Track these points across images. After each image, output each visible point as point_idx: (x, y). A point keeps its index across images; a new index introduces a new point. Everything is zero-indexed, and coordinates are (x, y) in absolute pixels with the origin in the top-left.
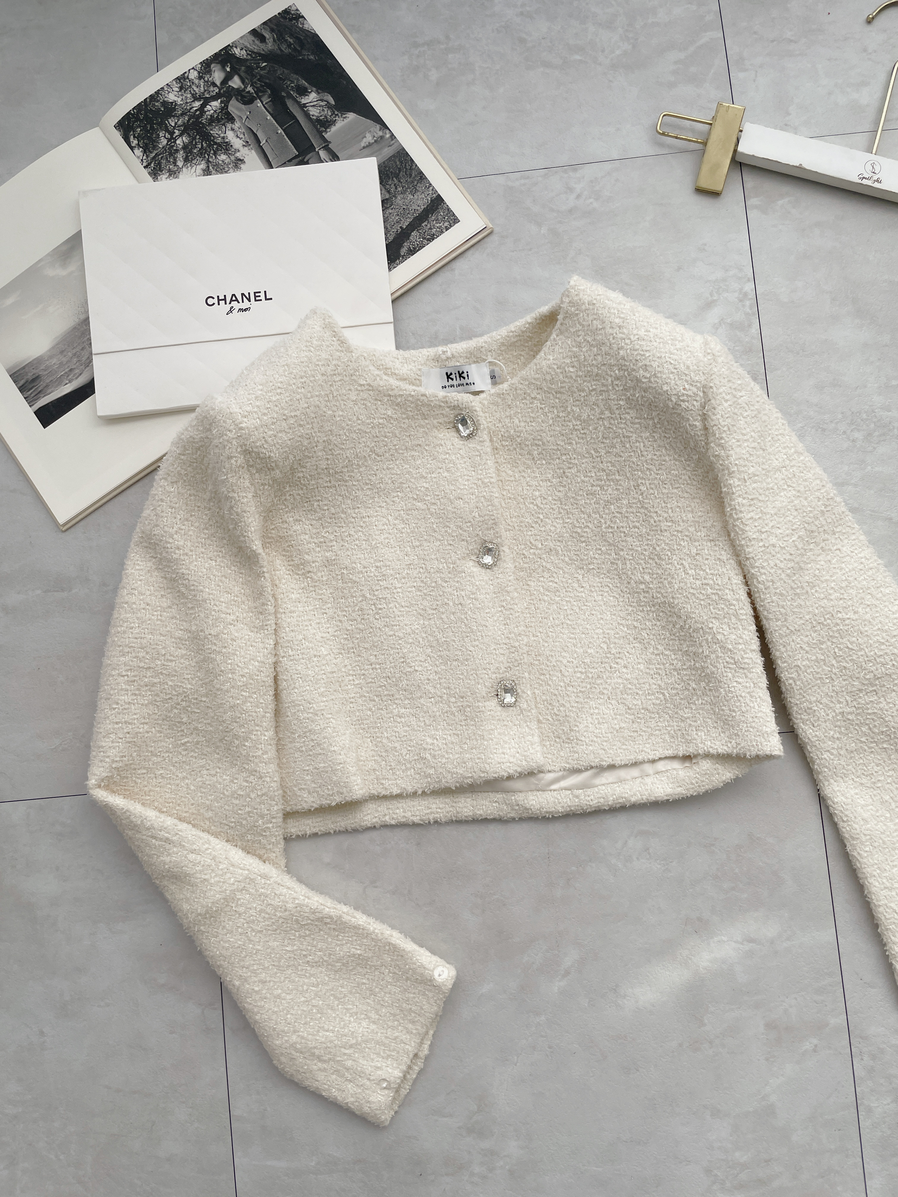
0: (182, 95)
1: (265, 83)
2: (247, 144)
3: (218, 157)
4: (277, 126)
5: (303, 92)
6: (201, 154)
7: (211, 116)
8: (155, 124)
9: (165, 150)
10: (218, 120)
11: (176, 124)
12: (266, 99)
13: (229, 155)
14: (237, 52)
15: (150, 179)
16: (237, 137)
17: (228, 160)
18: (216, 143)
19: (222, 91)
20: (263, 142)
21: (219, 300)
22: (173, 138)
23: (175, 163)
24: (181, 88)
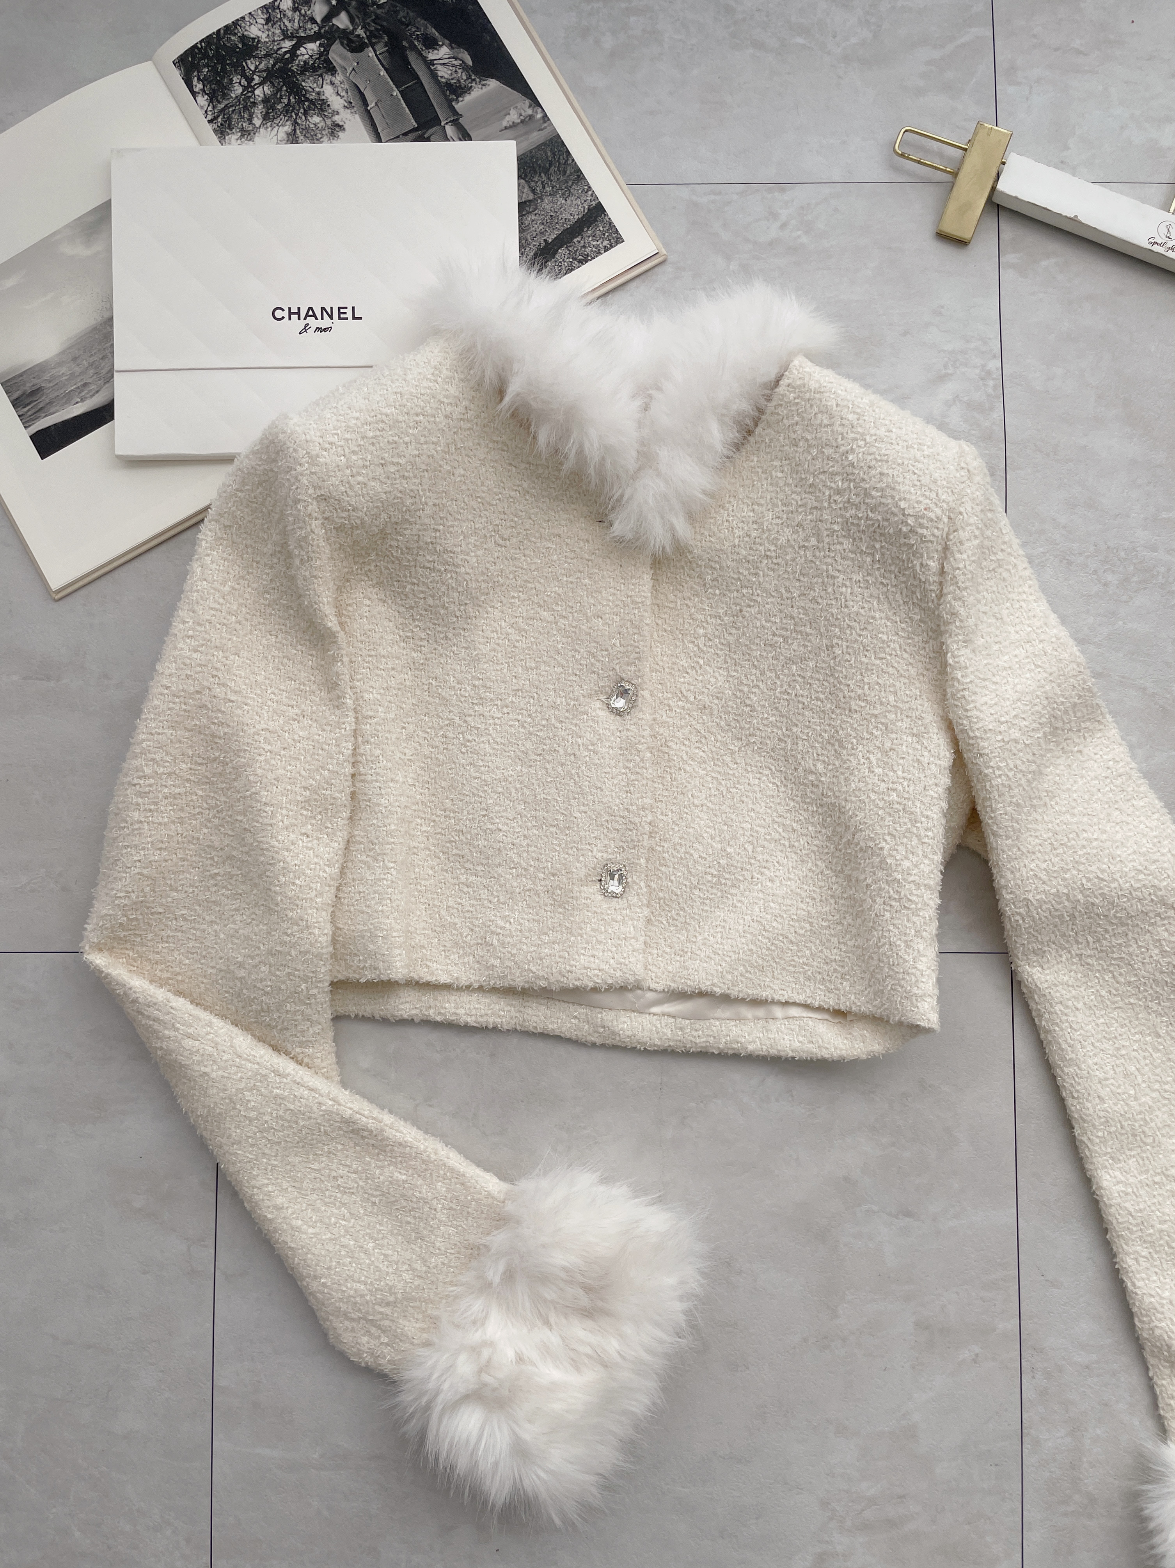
0: (268, 30)
1: (381, 26)
2: (349, 105)
3: (309, 118)
4: (393, 85)
5: (431, 44)
6: (287, 111)
7: (305, 62)
8: (228, 64)
9: (239, 101)
10: (314, 69)
11: (256, 67)
12: (381, 48)
13: (324, 117)
15: (214, 138)
16: (338, 94)
17: (322, 124)
18: (307, 100)
19: (322, 31)
20: (371, 105)
21: (290, 313)
22: (251, 87)
23: (250, 121)
24: (268, 20)
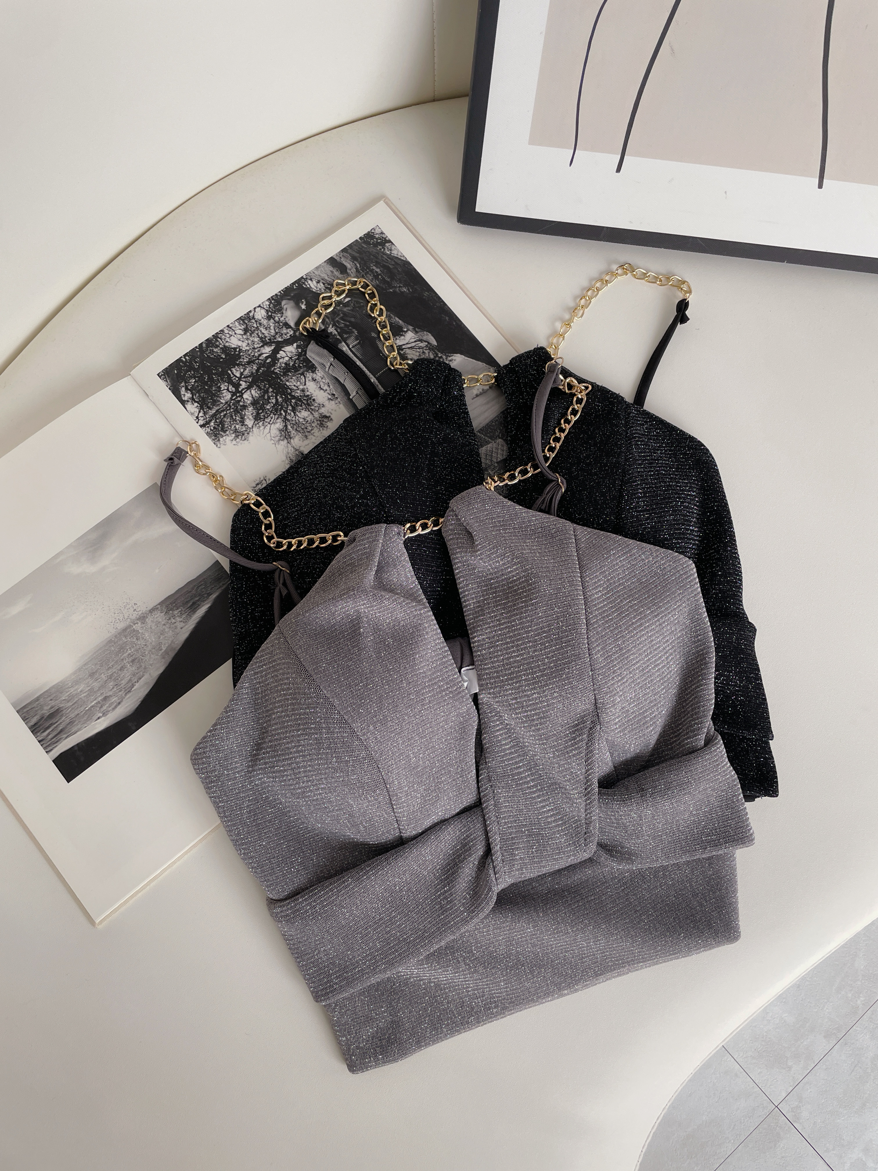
0: (247, 339)
2: (333, 397)
3: (297, 413)
6: (276, 410)
7: (286, 364)
8: (215, 374)
9: (229, 405)
10: (295, 369)
11: (242, 374)
12: (352, 342)
13: (312, 411)
14: (312, 286)
15: (209, 440)
16: (321, 388)
17: (311, 417)
18: (294, 397)
19: (297, 333)
20: (353, 394)
22: (239, 392)
23: (242, 422)
24: (246, 331)
